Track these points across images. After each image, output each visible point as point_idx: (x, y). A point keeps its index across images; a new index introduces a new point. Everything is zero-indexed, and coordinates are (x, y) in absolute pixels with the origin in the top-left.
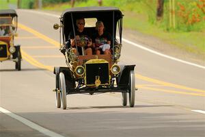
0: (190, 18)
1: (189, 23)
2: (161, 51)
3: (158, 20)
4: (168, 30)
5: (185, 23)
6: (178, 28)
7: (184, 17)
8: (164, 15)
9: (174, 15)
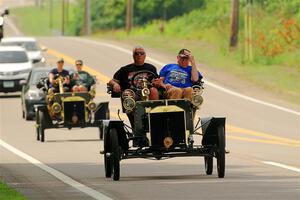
0: (271, 48)
1: (269, 55)
2: (234, 89)
3: (230, 51)
4: (243, 63)
5: (265, 54)
6: (256, 61)
7: (263, 48)
8: (239, 44)
9: (251, 46)
